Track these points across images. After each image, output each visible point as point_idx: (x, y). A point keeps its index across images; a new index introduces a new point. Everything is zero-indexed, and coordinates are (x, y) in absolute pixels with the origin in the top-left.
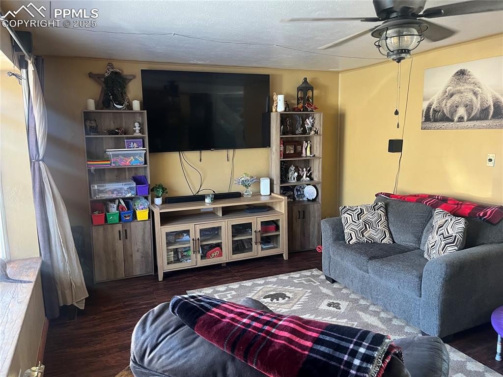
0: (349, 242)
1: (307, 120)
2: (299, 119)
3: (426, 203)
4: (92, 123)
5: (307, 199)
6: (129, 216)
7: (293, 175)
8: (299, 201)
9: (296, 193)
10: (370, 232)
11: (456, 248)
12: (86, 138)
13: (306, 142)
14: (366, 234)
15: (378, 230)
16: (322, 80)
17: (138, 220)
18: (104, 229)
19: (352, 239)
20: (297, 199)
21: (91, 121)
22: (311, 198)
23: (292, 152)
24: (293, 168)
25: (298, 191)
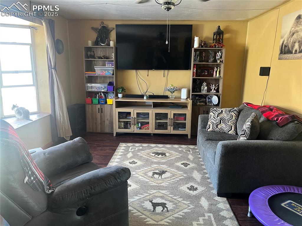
0: (207, 130)
1: (218, 53)
2: (211, 53)
3: (260, 110)
4: (91, 53)
5: (213, 104)
6: (103, 101)
7: (204, 89)
8: (209, 105)
9: (207, 100)
10: (223, 125)
11: (245, 138)
12: (85, 60)
13: (217, 68)
14: (219, 127)
15: (228, 125)
16: (234, 27)
17: (108, 104)
18: (92, 106)
19: (210, 128)
20: (208, 104)
21: (91, 52)
22: (215, 104)
23: (206, 73)
24: (205, 84)
25: (209, 98)
